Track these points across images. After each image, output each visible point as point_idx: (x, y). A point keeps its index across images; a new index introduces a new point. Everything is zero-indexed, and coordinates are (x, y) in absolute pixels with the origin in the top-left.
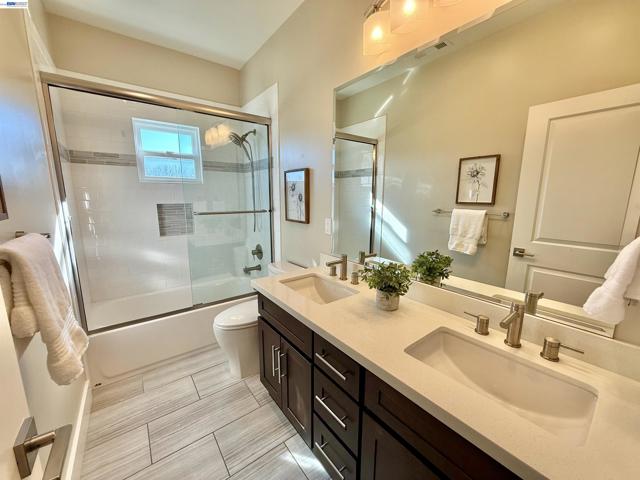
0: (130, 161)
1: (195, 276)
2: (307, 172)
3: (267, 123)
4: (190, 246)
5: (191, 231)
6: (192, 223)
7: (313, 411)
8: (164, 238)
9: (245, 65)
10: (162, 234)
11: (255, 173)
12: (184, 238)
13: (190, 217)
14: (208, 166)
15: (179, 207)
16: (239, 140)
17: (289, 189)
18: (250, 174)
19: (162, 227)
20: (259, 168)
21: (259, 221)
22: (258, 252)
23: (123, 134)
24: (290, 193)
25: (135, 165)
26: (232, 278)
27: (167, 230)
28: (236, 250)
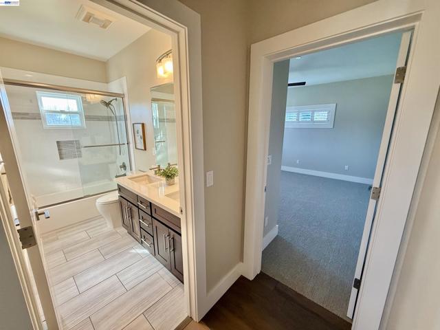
0: (37, 117)
1: (84, 182)
2: (143, 125)
3: (122, 96)
4: (80, 165)
5: (80, 156)
6: (80, 151)
7: (141, 227)
8: (62, 161)
9: (108, 60)
10: (61, 158)
11: (118, 122)
12: (76, 161)
13: (79, 148)
14: (88, 118)
15: (71, 142)
16: (108, 104)
17: (136, 132)
18: (115, 122)
19: (60, 154)
20: (120, 120)
21: (122, 149)
22: (124, 166)
23: (31, 101)
24: (136, 134)
25: (40, 119)
26: (109, 182)
27: (64, 156)
28: (110, 166)
